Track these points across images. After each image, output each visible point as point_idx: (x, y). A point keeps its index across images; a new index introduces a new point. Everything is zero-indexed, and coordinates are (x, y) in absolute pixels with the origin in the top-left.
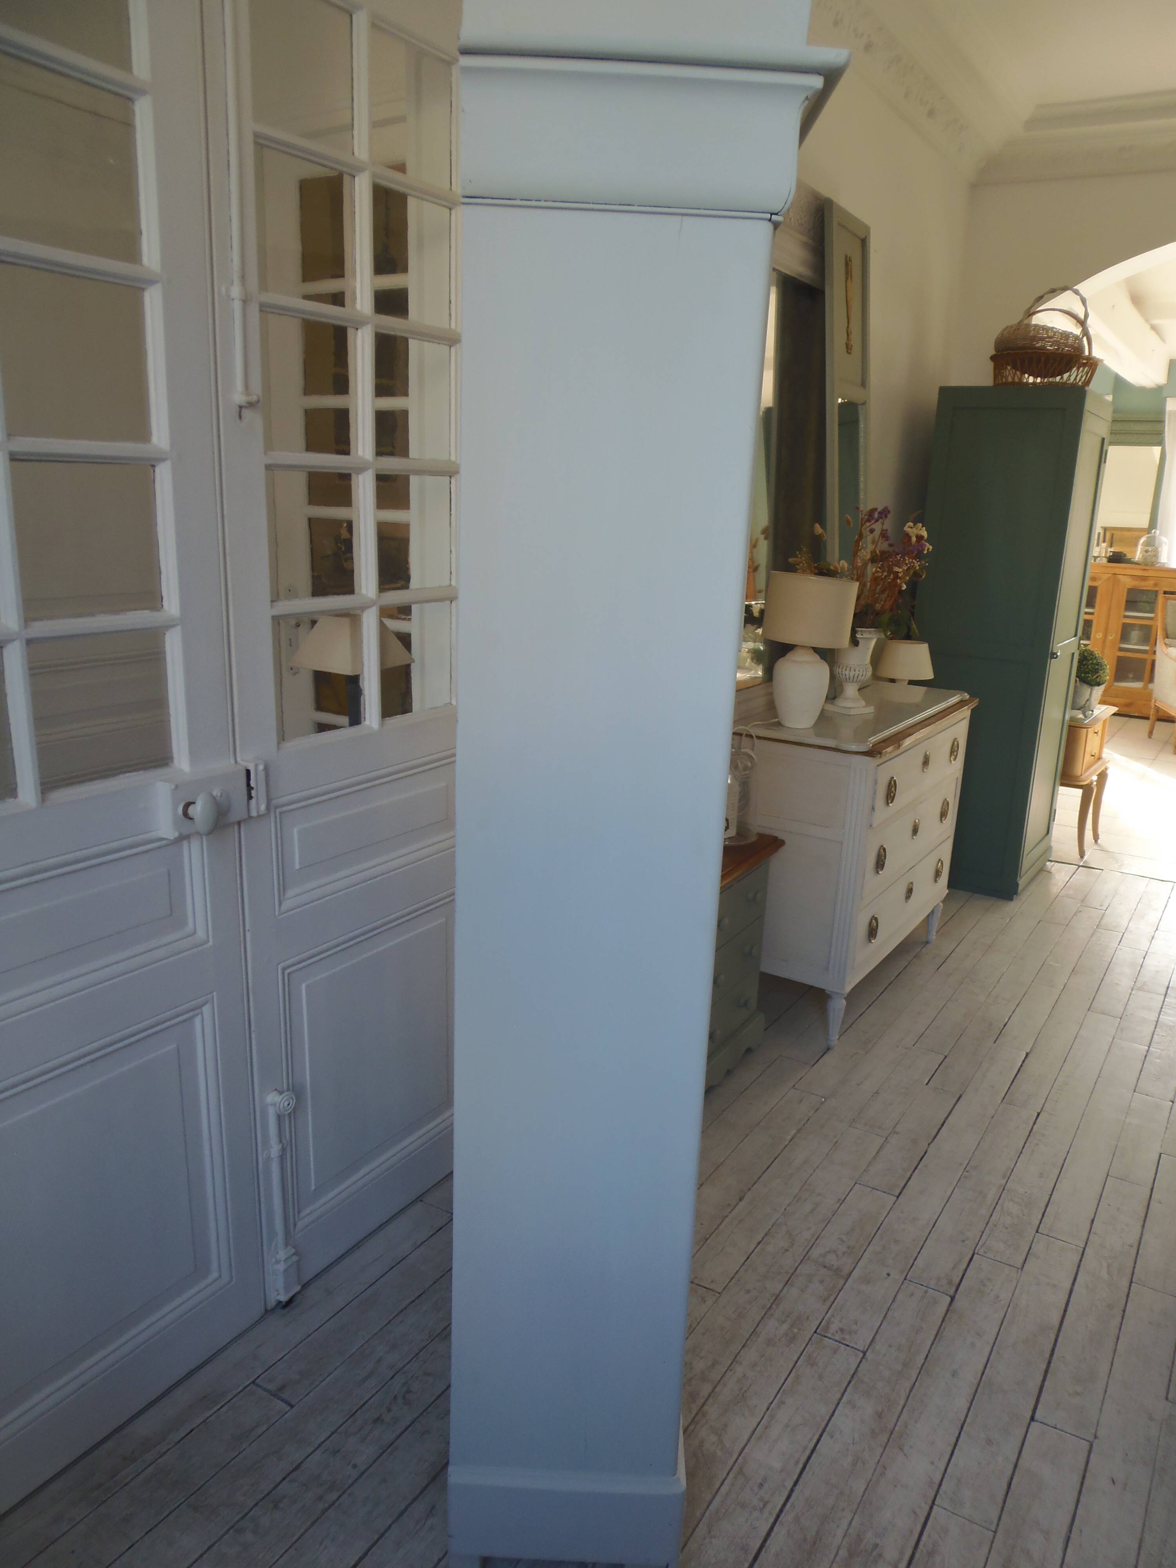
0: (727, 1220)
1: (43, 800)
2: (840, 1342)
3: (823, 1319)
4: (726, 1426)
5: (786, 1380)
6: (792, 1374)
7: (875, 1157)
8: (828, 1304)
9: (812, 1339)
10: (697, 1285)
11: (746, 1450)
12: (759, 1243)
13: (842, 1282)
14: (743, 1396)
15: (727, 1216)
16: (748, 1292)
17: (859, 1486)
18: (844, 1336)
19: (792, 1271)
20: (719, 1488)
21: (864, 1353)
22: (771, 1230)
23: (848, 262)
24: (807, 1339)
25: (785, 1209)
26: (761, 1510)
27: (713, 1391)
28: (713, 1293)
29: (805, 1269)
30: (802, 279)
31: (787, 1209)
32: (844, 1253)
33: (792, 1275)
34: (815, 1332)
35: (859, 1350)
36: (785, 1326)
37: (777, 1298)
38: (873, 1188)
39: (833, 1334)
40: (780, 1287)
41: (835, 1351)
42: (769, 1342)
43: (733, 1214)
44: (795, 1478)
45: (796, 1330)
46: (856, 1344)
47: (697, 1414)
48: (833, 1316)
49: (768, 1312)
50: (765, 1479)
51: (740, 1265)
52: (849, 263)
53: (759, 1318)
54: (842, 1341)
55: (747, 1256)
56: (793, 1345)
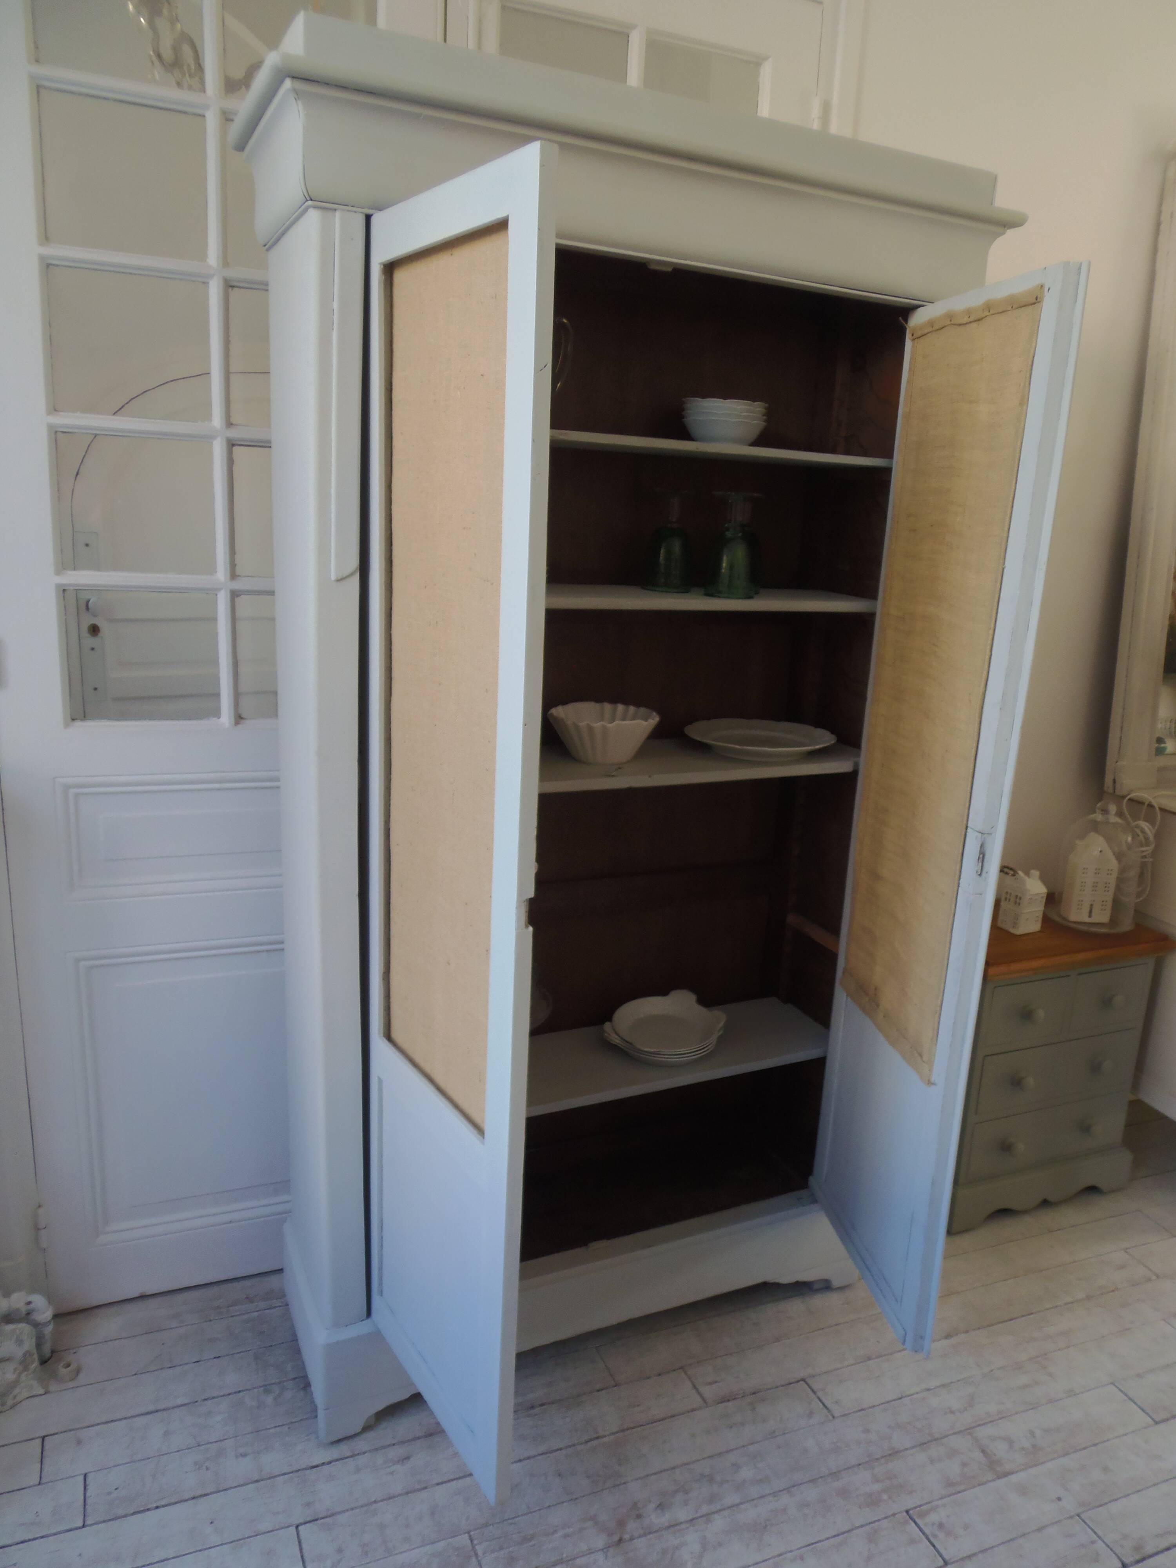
2: (926, 1536)
3: (929, 1503)
4: (720, 1545)
5: (828, 1538)
8: (951, 1490)
9: (897, 1516)
10: (818, 1397)
12: (927, 1390)
13: (989, 1477)
14: (766, 1526)
16: (867, 1431)
18: (938, 1533)
19: (938, 1436)
22: (953, 1384)
24: (889, 1514)
25: (992, 1371)
27: (737, 1505)
28: (827, 1414)
29: (957, 1442)
31: (995, 1371)
32: (1023, 1449)
33: (935, 1440)
34: (907, 1511)
35: (943, 1556)
36: (877, 1487)
37: (894, 1453)
38: (1130, 1399)
39: (926, 1524)
40: (909, 1444)
41: (912, 1541)
42: (844, 1493)
45: (885, 1497)
46: (946, 1549)
47: (702, 1516)
48: (944, 1506)
49: (870, 1462)
53: (855, 1463)
54: (930, 1536)
55: (901, 1396)
56: (867, 1509)
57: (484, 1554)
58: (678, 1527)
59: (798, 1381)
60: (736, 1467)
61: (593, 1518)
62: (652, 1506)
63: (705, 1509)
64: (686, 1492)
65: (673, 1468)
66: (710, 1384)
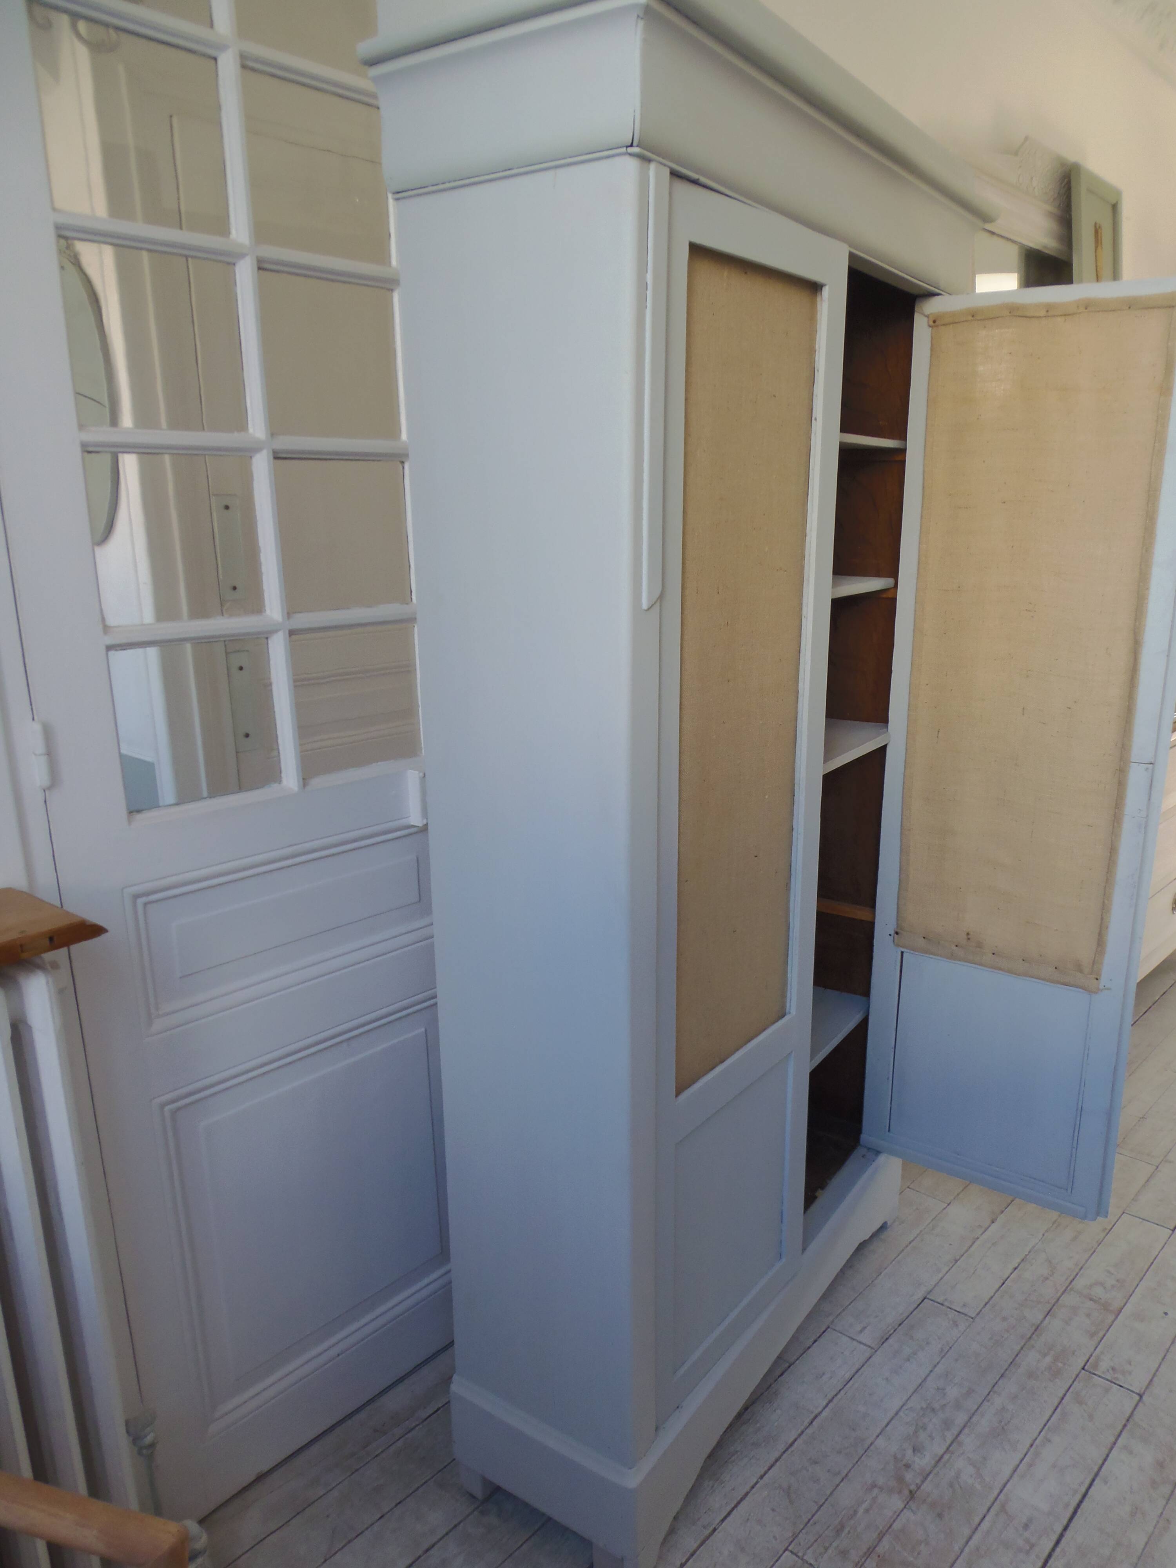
0: (978, 1242)
1: (305, 785)
2: (1111, 1382)
3: (1091, 1355)
4: (985, 1459)
5: (1051, 1416)
6: (1059, 1410)
7: (1144, 1186)
8: (1096, 1339)
9: (1080, 1376)
10: (948, 1307)
11: (1008, 1486)
12: (1015, 1269)
13: (1111, 1318)
14: (1003, 1428)
15: (978, 1238)
16: (1004, 1319)
17: (1138, 1539)
18: (1116, 1375)
19: (1053, 1301)
20: (979, 1524)
21: (1141, 1396)
22: (1028, 1256)
23: (1097, 230)
24: (1074, 1376)
25: (1043, 1235)
26: (1028, 1553)
27: (969, 1421)
28: (966, 1318)
29: (1067, 1300)
30: (1047, 252)
31: (1046, 1235)
32: (1113, 1286)
33: (1054, 1305)
34: (1083, 1369)
35: (1134, 1392)
36: (1048, 1359)
37: (1038, 1328)
38: (1143, 1219)
39: (1103, 1373)
40: (1041, 1317)
41: (1107, 1390)
42: (1031, 1375)
43: (985, 1236)
44: (1065, 1522)
45: (1060, 1365)
46: (1131, 1385)
47: (952, 1443)
48: (1102, 1353)
49: (1028, 1342)
50: (1030, 1520)
51: (994, 1291)
52: (1099, 230)
53: (1018, 1348)
54: (1114, 1381)
55: (1002, 1282)
56: (1057, 1380)
57: (816, 1561)
58: (943, 1460)
59: (923, 1301)
60: (941, 1390)
61: (874, 1486)
62: (909, 1452)
63: (949, 1437)
64: (924, 1428)
65: (897, 1414)
66: (861, 1331)
